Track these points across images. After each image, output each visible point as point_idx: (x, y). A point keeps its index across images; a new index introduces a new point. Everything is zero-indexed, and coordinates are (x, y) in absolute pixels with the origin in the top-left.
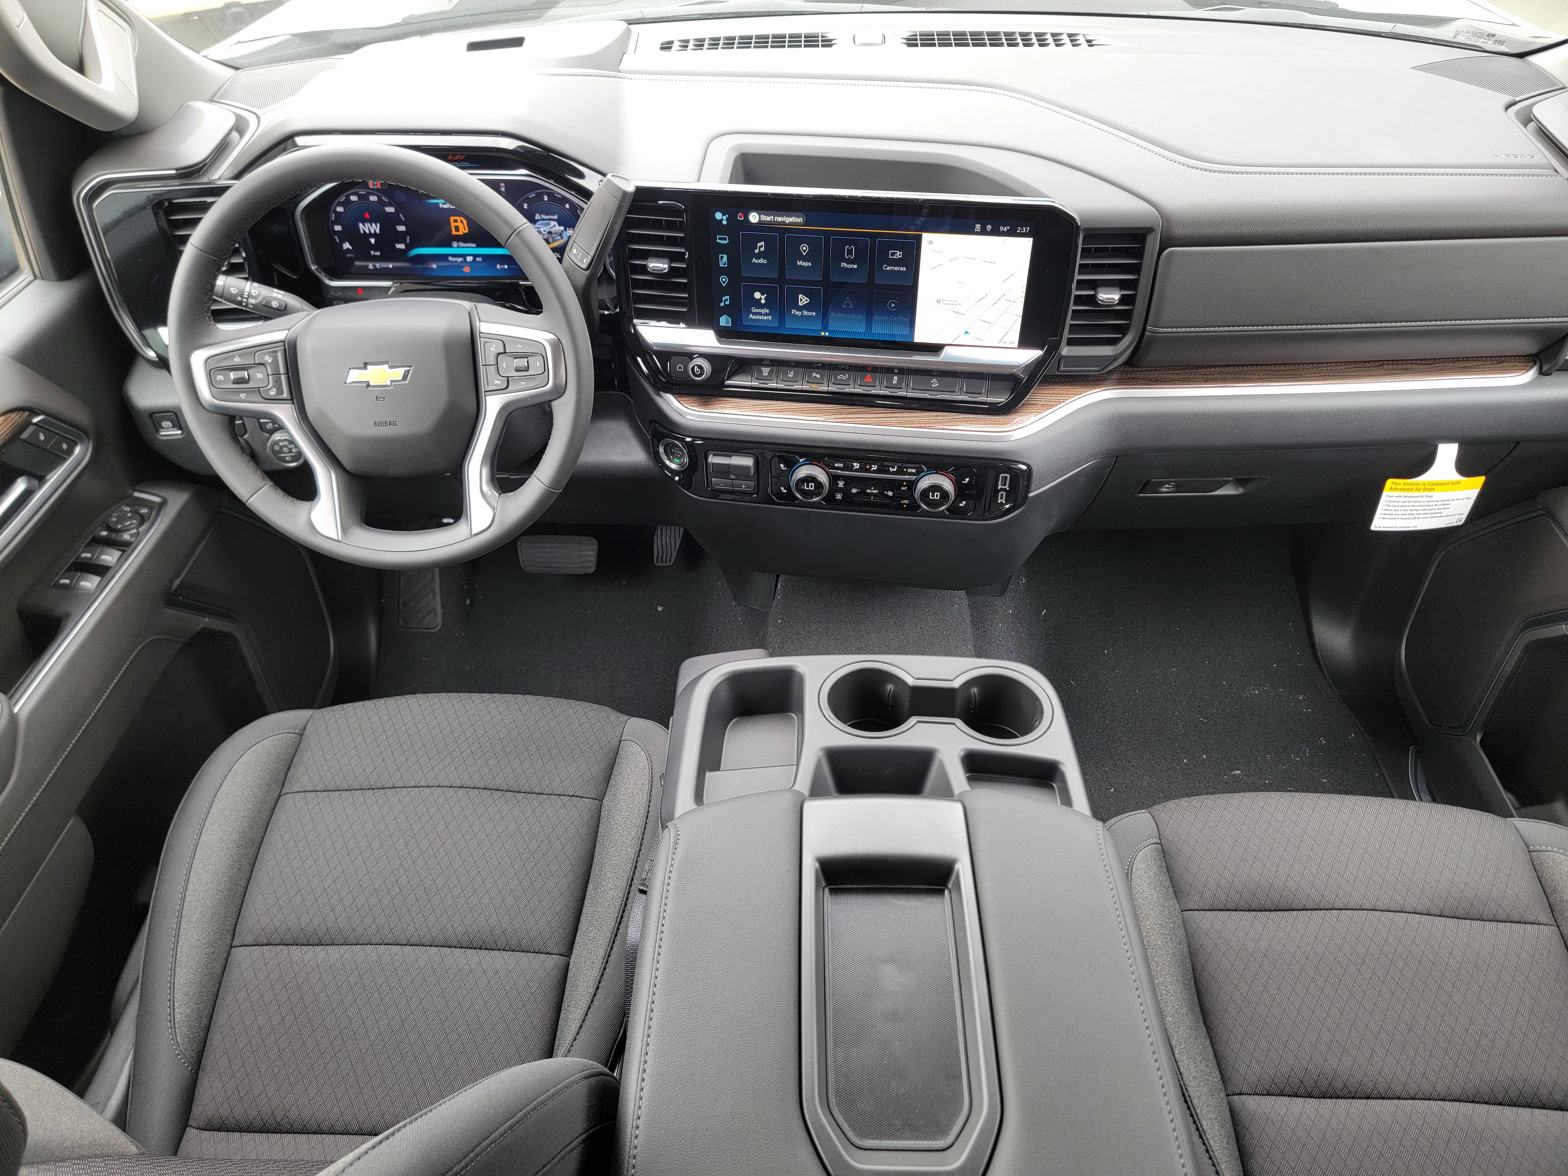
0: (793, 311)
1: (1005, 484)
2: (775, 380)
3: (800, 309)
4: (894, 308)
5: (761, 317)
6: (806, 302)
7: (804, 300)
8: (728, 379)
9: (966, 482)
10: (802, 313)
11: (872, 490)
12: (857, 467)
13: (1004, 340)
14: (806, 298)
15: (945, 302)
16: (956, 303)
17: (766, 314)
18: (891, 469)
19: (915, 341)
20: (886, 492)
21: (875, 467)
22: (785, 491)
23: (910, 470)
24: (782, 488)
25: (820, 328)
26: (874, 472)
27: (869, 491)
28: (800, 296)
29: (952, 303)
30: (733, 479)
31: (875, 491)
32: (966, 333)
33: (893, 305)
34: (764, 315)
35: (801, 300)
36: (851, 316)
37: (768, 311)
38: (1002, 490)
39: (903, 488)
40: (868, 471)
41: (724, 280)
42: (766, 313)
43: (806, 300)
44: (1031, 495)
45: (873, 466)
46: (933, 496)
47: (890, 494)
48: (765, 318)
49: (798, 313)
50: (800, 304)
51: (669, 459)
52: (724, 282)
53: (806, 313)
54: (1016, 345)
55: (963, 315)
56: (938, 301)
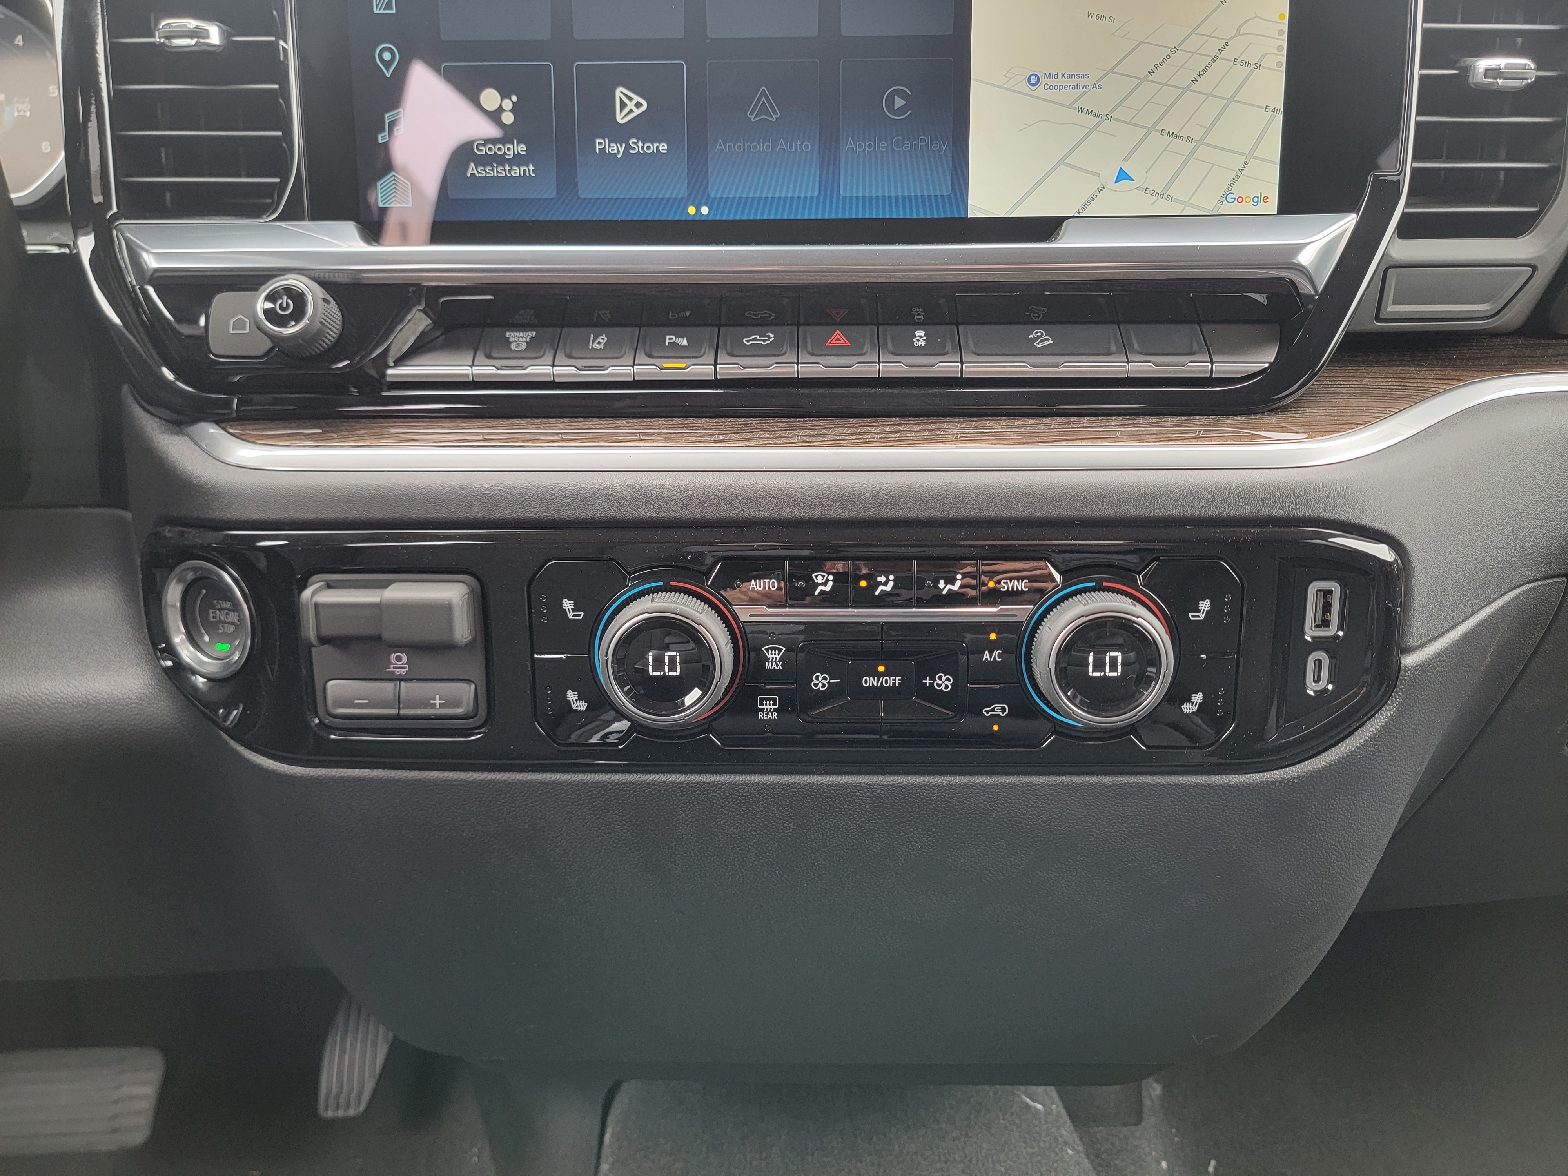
0: (600, 144)
1: (1326, 623)
2: (548, 358)
3: (620, 134)
4: (902, 110)
5: (502, 171)
6: (637, 112)
7: (631, 105)
8: (398, 362)
9: (1202, 617)
10: (628, 147)
11: (879, 675)
12: (828, 588)
13: (1237, 191)
14: (637, 99)
15: (1051, 82)
16: (1083, 82)
17: (518, 160)
18: (942, 584)
19: (970, 215)
20: (928, 681)
21: (886, 584)
22: (582, 706)
23: (1005, 586)
24: (571, 695)
25: (682, 193)
26: (884, 601)
27: (870, 681)
28: (620, 92)
29: (1074, 81)
30: (401, 679)
31: (893, 681)
32: (1122, 176)
33: (899, 102)
34: (511, 162)
35: (623, 105)
36: (774, 147)
37: (522, 148)
38: (1319, 644)
39: (986, 656)
40: (868, 599)
41: (387, 56)
42: (517, 156)
43: (638, 105)
44: (1409, 660)
45: (882, 579)
46: (1099, 665)
47: (944, 682)
48: (517, 172)
49: (613, 148)
50: (621, 118)
51: (192, 639)
52: (387, 64)
53: (638, 146)
54: (1272, 206)
55: (1109, 117)
56: (1034, 80)
